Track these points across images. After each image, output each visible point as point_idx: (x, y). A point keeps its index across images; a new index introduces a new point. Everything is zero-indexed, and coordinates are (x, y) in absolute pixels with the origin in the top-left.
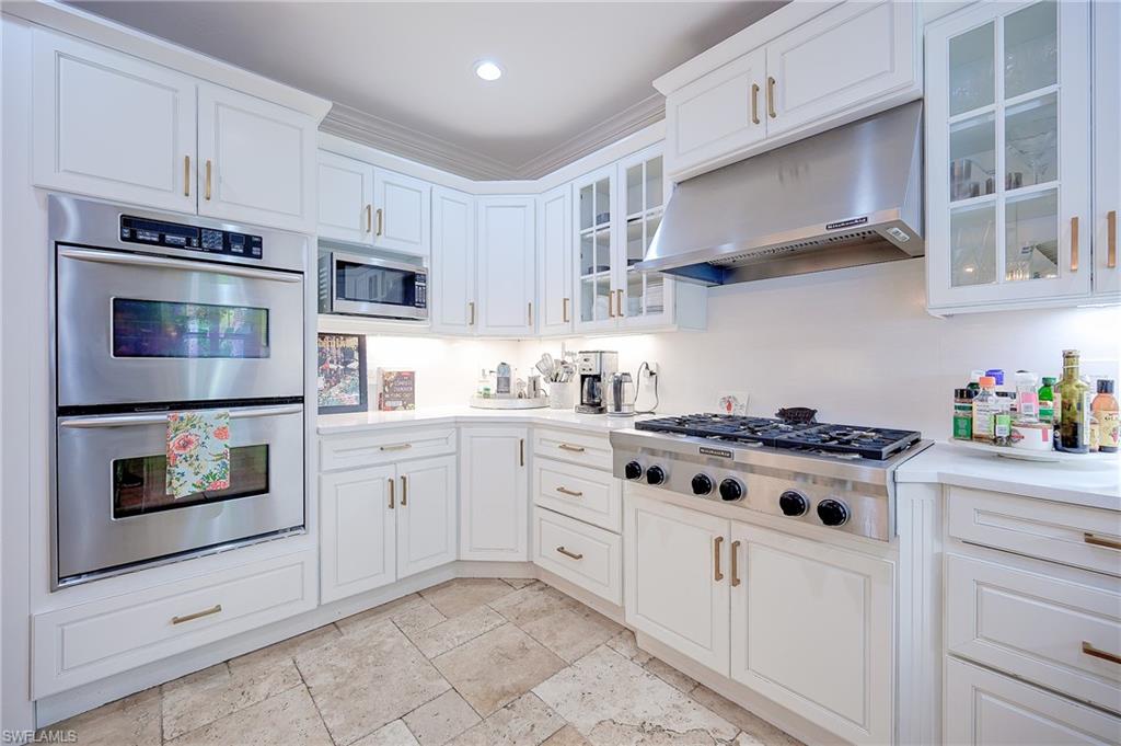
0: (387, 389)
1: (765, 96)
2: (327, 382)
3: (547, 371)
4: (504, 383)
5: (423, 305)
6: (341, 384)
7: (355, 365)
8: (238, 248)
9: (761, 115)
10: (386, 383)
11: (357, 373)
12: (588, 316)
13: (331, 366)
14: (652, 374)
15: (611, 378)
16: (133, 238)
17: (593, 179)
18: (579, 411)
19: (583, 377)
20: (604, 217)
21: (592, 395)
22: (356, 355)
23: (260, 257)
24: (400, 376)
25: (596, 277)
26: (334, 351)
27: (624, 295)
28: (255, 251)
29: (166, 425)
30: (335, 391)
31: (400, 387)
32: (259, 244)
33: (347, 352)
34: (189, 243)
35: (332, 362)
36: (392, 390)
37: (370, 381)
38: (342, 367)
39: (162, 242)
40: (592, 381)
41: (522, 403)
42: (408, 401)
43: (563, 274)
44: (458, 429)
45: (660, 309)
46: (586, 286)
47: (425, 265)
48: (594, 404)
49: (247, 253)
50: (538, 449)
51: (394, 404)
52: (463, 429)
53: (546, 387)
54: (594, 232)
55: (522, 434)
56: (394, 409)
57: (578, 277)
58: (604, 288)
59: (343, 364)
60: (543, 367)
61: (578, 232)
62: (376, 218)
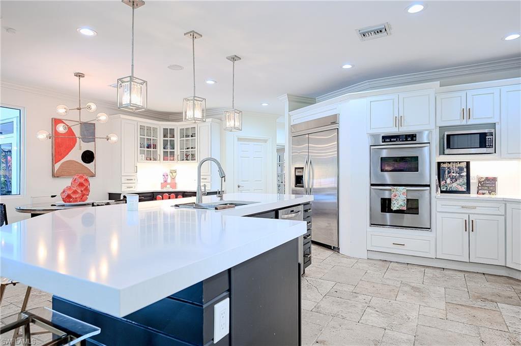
0: (480, 185)
2: (451, 181)
5: (491, 147)
6: (458, 182)
7: (464, 174)
8: (409, 139)
10: (480, 182)
11: (465, 177)
13: (453, 174)
16: (384, 142)
22: (465, 170)
23: (416, 140)
24: (487, 179)
26: (454, 168)
28: (414, 138)
29: (390, 190)
30: (455, 185)
31: (488, 184)
32: (415, 136)
33: (461, 169)
34: (397, 140)
35: (453, 173)
36: (482, 186)
37: (471, 181)
38: (458, 175)
39: (391, 141)
42: (492, 190)
44: (505, 204)
49: (412, 140)
51: (484, 192)
52: (508, 204)
56: (483, 194)
59: (458, 173)
62: (467, 113)
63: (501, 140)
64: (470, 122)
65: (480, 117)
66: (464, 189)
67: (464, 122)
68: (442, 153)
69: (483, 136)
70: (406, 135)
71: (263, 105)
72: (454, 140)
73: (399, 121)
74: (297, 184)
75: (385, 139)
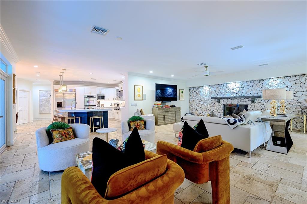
10: (102, 105)
12: (117, 99)
22: (100, 103)
38: (98, 104)
39: (89, 97)
57: (116, 96)
60: (115, 103)
61: (116, 92)
62: (101, 92)
63: (105, 98)
64: (101, 94)
65: (103, 93)
66: (99, 106)
67: (100, 94)
68: (97, 99)
69: (103, 97)
70: (92, 96)
71: (38, 80)
72: (99, 97)
74: (58, 106)
75: (87, 96)
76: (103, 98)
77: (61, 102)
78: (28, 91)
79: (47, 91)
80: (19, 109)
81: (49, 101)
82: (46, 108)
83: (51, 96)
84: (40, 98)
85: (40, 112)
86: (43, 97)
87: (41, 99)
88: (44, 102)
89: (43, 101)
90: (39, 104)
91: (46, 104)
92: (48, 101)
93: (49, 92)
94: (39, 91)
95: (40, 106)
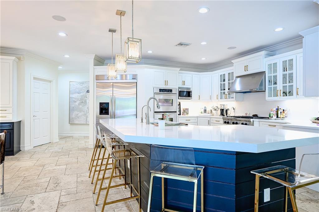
1: (246, 68)
3: (214, 108)
4: (205, 111)
5: (191, 97)
8: (170, 91)
9: (246, 70)
10: (184, 110)
11: (179, 108)
12: (221, 98)
14: (234, 109)
15: (225, 110)
16: (160, 92)
17: (222, 73)
18: (220, 115)
19: (221, 109)
20: (224, 80)
21: (222, 113)
23: (172, 92)
24: (186, 109)
25: (223, 91)
27: (228, 95)
31: (186, 111)
32: (172, 90)
34: (165, 91)
37: (181, 110)
39: (163, 92)
40: (222, 110)
41: (209, 114)
42: (188, 113)
43: (217, 91)
45: (233, 98)
46: (221, 93)
47: (191, 90)
48: (222, 114)
50: (212, 122)
51: (185, 114)
52: (198, 118)
53: (214, 112)
54: (223, 83)
55: (209, 119)
57: (220, 91)
58: (224, 93)
60: (213, 107)
61: (220, 83)
62: (184, 83)
63: (193, 94)
66: (179, 113)
67: (183, 86)
68: (178, 98)
69: (189, 92)
70: (169, 90)
72: (182, 93)
73: (166, 83)
74: (101, 113)
75: (161, 90)
76: (189, 94)
77: (108, 103)
78: (50, 82)
79: (83, 83)
80: (32, 116)
81: (86, 101)
82: (80, 114)
83: (88, 92)
84: (71, 96)
85: (71, 122)
86: (75, 93)
87: (73, 98)
88: (77, 103)
89: (75, 102)
90: (69, 106)
91: (81, 106)
92: (83, 102)
93: (86, 85)
94: (70, 82)
95: (71, 110)
